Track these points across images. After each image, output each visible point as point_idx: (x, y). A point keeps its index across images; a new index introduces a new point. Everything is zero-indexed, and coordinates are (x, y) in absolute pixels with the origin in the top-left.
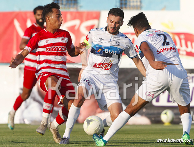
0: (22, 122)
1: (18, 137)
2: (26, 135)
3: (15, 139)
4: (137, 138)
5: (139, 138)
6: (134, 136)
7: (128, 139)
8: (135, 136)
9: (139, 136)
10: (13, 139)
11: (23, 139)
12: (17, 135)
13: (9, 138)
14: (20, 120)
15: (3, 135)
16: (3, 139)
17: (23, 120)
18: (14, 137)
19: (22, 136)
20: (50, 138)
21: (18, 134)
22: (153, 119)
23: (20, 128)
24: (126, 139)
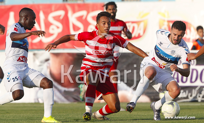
0: (37, 101)
1: (34, 114)
2: (40, 113)
3: (31, 116)
4: (139, 114)
5: (140, 114)
6: (135, 112)
7: (130, 115)
8: (137, 113)
9: (140, 112)
10: (29, 116)
11: (38, 116)
12: (32, 113)
13: (25, 116)
14: (35, 99)
15: (21, 113)
16: (20, 117)
17: (38, 99)
18: (30, 115)
19: (37, 113)
20: (61, 115)
21: (34, 112)
22: (152, 97)
23: (35, 107)
24: (128, 115)
